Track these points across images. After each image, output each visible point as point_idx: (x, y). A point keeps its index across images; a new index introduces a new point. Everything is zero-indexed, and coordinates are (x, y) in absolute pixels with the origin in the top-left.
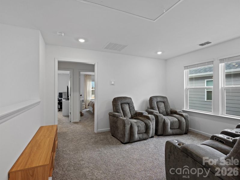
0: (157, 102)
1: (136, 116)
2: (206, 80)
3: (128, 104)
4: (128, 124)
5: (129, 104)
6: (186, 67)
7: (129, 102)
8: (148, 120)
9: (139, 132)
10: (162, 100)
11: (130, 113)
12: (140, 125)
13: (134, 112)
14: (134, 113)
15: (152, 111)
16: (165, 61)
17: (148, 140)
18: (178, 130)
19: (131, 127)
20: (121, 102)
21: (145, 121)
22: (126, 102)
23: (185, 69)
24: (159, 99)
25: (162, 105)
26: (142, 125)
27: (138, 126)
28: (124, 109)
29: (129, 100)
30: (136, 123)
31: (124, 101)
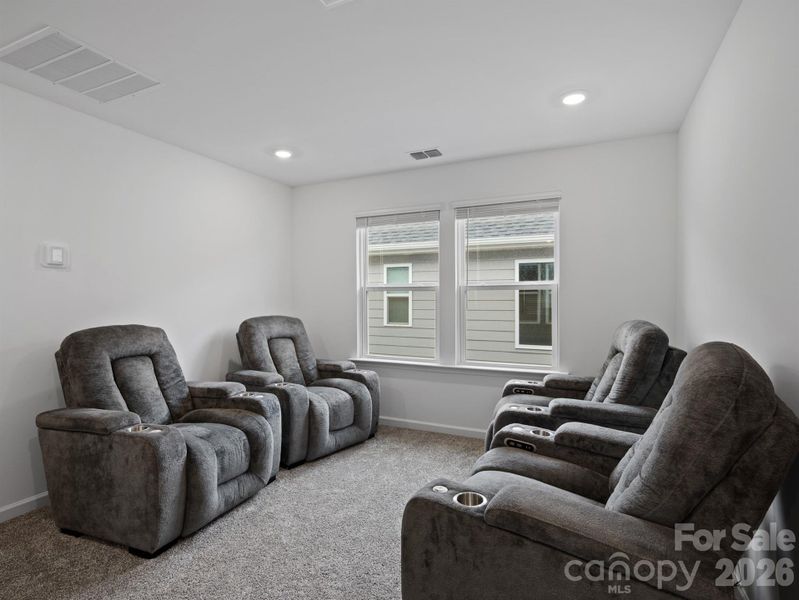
0: (270, 341)
1: (194, 407)
2: (386, 266)
3: (153, 357)
4: (177, 455)
5: (157, 358)
6: (363, 221)
7: (155, 349)
8: (254, 415)
9: (227, 476)
10: (288, 331)
11: (163, 400)
12: (228, 446)
13: (181, 392)
14: (185, 395)
15: (258, 378)
16: (292, 189)
17: (258, 500)
18: (352, 429)
19: (192, 464)
20: (116, 350)
21: (245, 423)
22: (141, 350)
23: (358, 226)
24: (277, 329)
25: (288, 351)
26: (234, 442)
27: (220, 454)
28: (135, 386)
29: (157, 340)
30: (207, 438)
31: (127, 347)
